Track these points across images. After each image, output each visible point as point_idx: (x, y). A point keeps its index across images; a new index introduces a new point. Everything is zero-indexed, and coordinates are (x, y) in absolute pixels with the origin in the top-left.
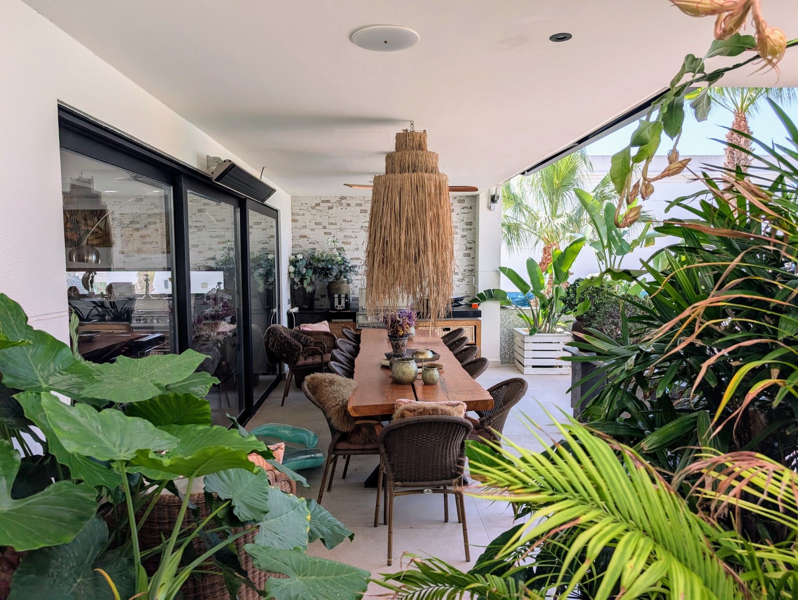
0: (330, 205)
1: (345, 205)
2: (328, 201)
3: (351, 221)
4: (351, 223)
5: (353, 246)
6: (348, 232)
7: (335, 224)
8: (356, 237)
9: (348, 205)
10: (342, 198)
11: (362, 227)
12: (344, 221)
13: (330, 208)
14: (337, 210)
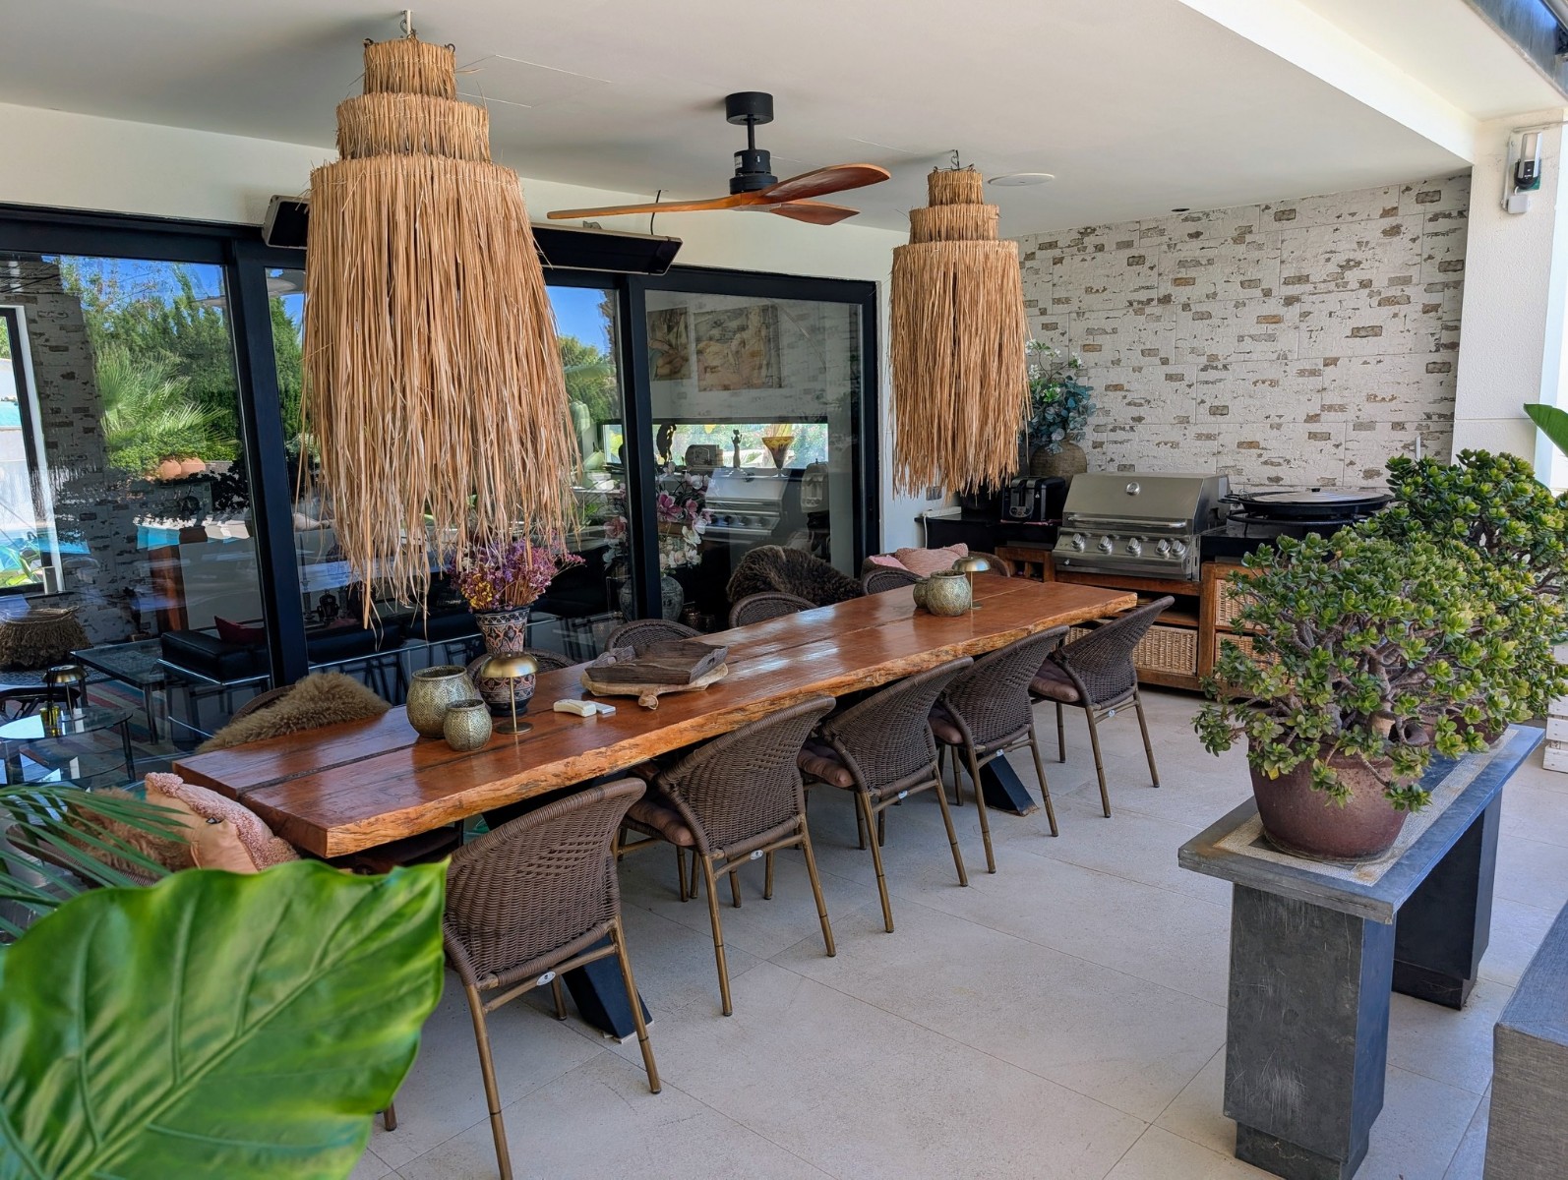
0: (1057, 253)
1: (1091, 249)
2: (1052, 245)
3: (1105, 289)
4: (1105, 295)
5: (1107, 354)
6: (1095, 321)
7: (1067, 301)
8: (1114, 331)
9: (1100, 248)
10: (1087, 231)
11: (1131, 304)
12: (1089, 290)
13: (1058, 261)
14: (1073, 264)
